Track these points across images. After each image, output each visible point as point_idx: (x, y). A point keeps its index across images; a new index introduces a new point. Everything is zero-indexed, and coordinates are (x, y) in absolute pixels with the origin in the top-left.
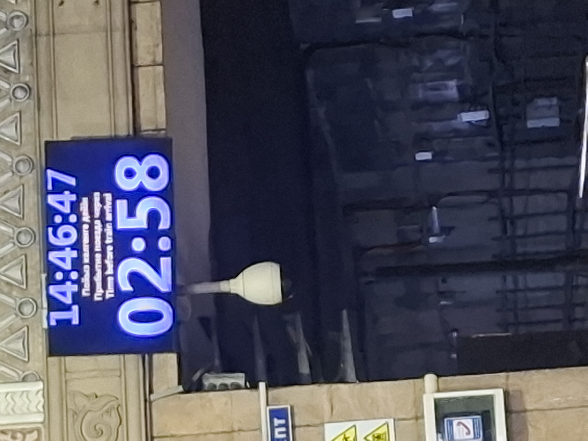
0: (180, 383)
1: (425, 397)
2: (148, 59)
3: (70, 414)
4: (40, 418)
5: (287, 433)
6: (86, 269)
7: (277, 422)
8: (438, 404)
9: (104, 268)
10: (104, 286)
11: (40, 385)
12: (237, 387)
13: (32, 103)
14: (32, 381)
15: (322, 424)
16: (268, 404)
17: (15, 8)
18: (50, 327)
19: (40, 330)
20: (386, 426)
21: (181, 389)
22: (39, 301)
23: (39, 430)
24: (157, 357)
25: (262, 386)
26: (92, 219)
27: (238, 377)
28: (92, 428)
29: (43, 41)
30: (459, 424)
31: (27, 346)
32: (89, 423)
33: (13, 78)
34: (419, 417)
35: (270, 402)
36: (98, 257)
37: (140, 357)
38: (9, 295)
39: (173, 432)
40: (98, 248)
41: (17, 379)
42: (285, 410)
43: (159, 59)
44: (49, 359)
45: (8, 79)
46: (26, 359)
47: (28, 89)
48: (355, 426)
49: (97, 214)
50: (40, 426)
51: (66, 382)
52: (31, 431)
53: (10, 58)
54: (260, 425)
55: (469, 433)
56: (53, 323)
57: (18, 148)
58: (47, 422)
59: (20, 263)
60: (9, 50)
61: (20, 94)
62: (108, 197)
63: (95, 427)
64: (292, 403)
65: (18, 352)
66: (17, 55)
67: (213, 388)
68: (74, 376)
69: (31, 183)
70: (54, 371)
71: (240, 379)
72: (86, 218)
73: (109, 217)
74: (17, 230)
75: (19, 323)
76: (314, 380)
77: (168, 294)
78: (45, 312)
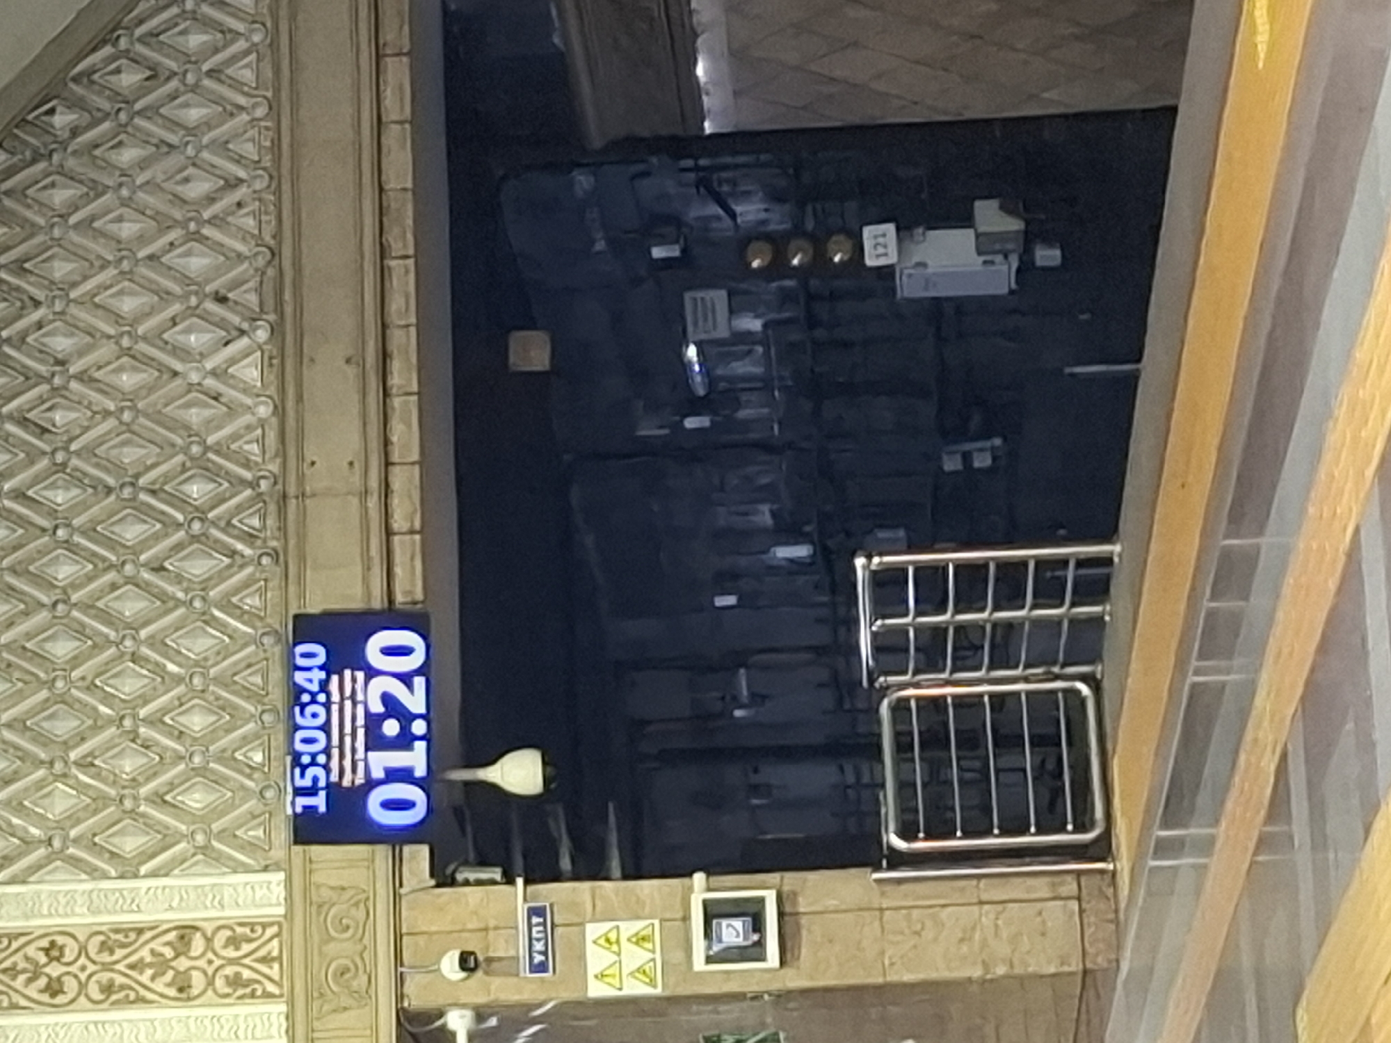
0: (432, 875)
1: (693, 897)
2: (405, 526)
3: (314, 908)
4: (281, 910)
5: (545, 931)
6: (335, 752)
7: (535, 920)
8: (706, 904)
9: (354, 751)
10: (354, 770)
11: (281, 876)
12: (493, 882)
13: (278, 570)
14: (274, 871)
15: (581, 924)
16: (525, 900)
17: (263, 467)
18: (296, 815)
19: (283, 817)
20: (651, 928)
21: (433, 882)
22: (282, 785)
23: (280, 925)
24: (407, 849)
25: (520, 881)
26: (342, 699)
27: (494, 872)
28: (337, 921)
29: (292, 504)
30: (729, 926)
31: (268, 833)
32: (334, 917)
33: (259, 542)
34: (686, 918)
35: (528, 898)
36: (348, 740)
37: (390, 848)
38: (249, 777)
39: (424, 929)
40: (348, 729)
41: (257, 868)
42: (545, 907)
43: (417, 525)
44: (293, 847)
45: (252, 543)
46: (267, 848)
47: (275, 555)
48: (618, 927)
49: (348, 692)
50: (281, 919)
51: (310, 872)
52: (272, 924)
53: (256, 522)
54: (516, 921)
55: (738, 935)
56: (299, 810)
57: (261, 619)
58: (290, 915)
59: (262, 744)
60: (255, 513)
61: (265, 560)
62: (360, 675)
63: (341, 919)
64: (553, 900)
65: (258, 838)
66: (263, 518)
67: (467, 883)
68: (319, 866)
69: (277, 657)
70: (297, 861)
71: (496, 874)
72: (336, 697)
73: (360, 697)
74: (260, 708)
75: (261, 808)
76: (576, 877)
77: (422, 779)
78: (289, 798)
